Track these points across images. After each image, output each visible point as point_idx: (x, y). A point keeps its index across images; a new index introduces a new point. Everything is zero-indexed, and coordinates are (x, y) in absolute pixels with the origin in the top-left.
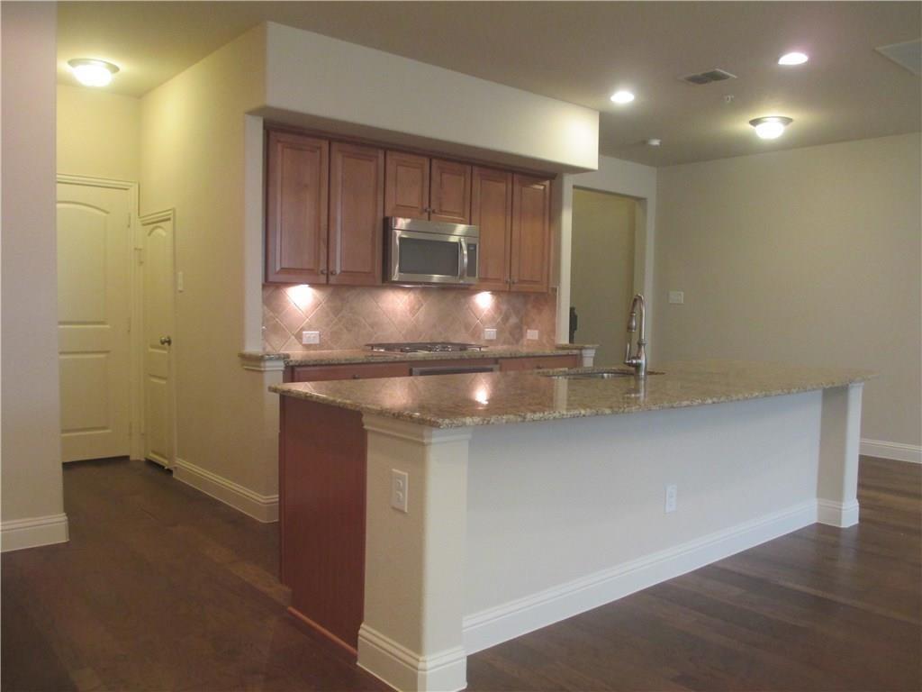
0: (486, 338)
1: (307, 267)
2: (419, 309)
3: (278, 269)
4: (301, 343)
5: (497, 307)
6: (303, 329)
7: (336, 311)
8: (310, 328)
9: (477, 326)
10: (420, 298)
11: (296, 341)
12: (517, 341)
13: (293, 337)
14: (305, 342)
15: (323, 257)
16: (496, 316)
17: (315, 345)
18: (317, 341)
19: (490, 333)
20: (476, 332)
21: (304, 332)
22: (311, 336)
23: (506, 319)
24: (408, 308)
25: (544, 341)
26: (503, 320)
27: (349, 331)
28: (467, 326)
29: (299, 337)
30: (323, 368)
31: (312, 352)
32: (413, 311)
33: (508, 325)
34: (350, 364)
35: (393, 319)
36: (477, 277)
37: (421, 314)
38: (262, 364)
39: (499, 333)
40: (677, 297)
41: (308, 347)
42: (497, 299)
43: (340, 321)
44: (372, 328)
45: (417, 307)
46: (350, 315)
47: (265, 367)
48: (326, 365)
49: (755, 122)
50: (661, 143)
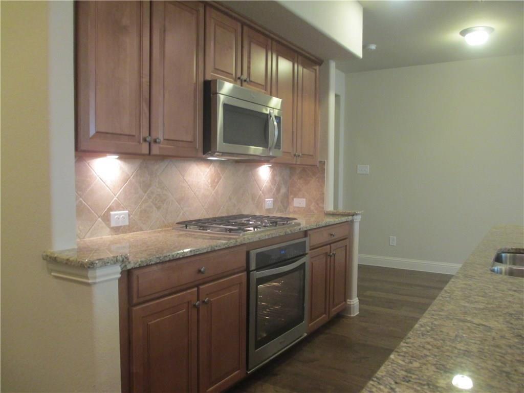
1: (127, 132)
2: (218, 182)
3: (92, 132)
4: (109, 225)
6: (111, 209)
7: (146, 186)
8: (118, 207)
9: (260, 197)
10: (219, 172)
11: (104, 224)
12: (286, 208)
13: (99, 219)
14: (113, 224)
15: (145, 122)
16: (272, 187)
17: (124, 227)
18: (127, 223)
19: (269, 202)
20: (259, 203)
21: (112, 213)
22: (120, 217)
24: (209, 181)
25: (312, 208)
26: (276, 190)
27: (158, 208)
28: (253, 197)
29: (106, 218)
30: (168, 265)
32: (214, 183)
33: (280, 194)
34: (195, 255)
35: (197, 193)
36: (281, 150)
37: (220, 187)
38: (90, 273)
39: (275, 202)
40: (364, 169)
41: (117, 230)
43: (149, 197)
44: (179, 204)
45: (216, 180)
46: (159, 190)
47: (95, 278)
48: (170, 261)
49: (463, 33)
50: (376, 47)
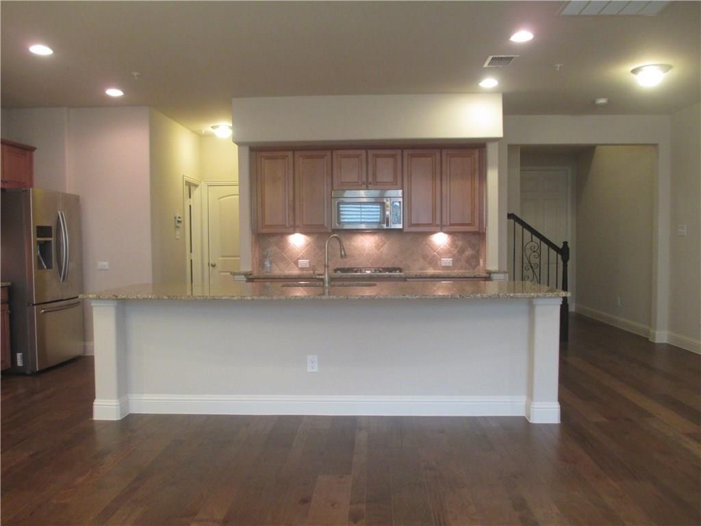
0: (443, 265)
2: (382, 246)
4: (297, 267)
5: (453, 244)
6: (298, 259)
8: (303, 258)
9: (434, 256)
10: (384, 239)
11: (294, 265)
12: (473, 267)
13: (292, 263)
14: (300, 266)
15: (291, 218)
17: (306, 268)
18: (308, 266)
19: (447, 261)
20: (433, 261)
21: (299, 261)
22: (304, 263)
23: (462, 251)
24: (374, 245)
26: (459, 252)
28: (425, 257)
29: (296, 263)
31: (305, 272)
32: (378, 247)
33: (463, 255)
36: (402, 223)
37: (385, 249)
39: (455, 261)
41: (302, 269)
42: (453, 237)
45: (381, 244)
49: (634, 71)
